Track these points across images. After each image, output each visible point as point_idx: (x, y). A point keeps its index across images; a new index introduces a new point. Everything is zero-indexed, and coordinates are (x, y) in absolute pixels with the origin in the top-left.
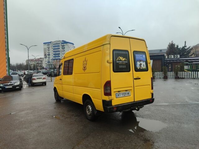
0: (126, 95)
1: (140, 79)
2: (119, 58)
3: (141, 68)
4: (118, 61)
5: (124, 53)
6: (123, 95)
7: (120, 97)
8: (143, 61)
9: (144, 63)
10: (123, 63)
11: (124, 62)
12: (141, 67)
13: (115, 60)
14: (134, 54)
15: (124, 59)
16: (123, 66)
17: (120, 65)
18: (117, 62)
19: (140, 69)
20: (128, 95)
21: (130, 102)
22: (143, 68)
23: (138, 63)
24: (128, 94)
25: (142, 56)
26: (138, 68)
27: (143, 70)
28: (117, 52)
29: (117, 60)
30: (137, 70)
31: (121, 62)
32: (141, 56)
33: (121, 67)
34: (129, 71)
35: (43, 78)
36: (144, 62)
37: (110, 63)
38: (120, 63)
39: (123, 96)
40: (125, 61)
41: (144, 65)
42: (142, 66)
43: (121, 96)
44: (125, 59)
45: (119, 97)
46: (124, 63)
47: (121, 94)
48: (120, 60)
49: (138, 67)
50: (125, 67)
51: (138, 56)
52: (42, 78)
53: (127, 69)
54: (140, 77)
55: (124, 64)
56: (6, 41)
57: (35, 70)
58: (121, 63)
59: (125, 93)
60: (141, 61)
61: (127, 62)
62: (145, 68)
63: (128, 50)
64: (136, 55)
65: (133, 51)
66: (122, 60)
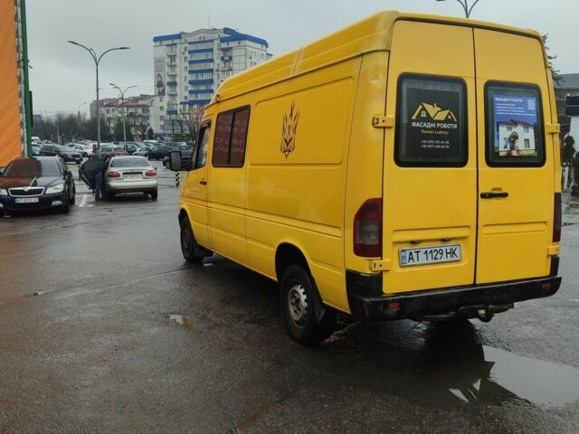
0: (444, 259)
1: (505, 195)
2: (424, 109)
3: (514, 153)
4: (419, 119)
5: (447, 88)
6: (430, 256)
7: (416, 262)
8: (526, 126)
9: (530, 134)
10: (439, 129)
11: (445, 126)
13: (405, 120)
14: (490, 93)
15: (442, 115)
16: (438, 142)
17: (428, 137)
18: (414, 124)
19: (509, 156)
20: (449, 259)
21: (455, 287)
22: (524, 153)
23: (504, 133)
24: (453, 253)
25: (525, 105)
26: (501, 154)
27: (523, 161)
28: (416, 85)
29: (414, 117)
30: (494, 160)
31: (429, 125)
32: (518, 104)
33: (428, 144)
34: (462, 163)
35: (147, 174)
36: (531, 131)
37: (384, 128)
38: (425, 129)
39: (430, 261)
40: (446, 121)
41: (527, 141)
42: (520, 144)
43: (422, 259)
45: (411, 263)
46: (444, 130)
47: (421, 255)
48: (429, 119)
49: (502, 146)
50: (446, 145)
51: (504, 104)
52: (144, 172)
53: (455, 155)
54: (504, 191)
55: (441, 132)
56: (17, 31)
57: (123, 140)
58: (432, 129)
59: (438, 249)
60: (515, 123)
61: (455, 126)
62: (533, 152)
63: (465, 79)
64: (496, 99)
65: (485, 81)
66: (435, 118)
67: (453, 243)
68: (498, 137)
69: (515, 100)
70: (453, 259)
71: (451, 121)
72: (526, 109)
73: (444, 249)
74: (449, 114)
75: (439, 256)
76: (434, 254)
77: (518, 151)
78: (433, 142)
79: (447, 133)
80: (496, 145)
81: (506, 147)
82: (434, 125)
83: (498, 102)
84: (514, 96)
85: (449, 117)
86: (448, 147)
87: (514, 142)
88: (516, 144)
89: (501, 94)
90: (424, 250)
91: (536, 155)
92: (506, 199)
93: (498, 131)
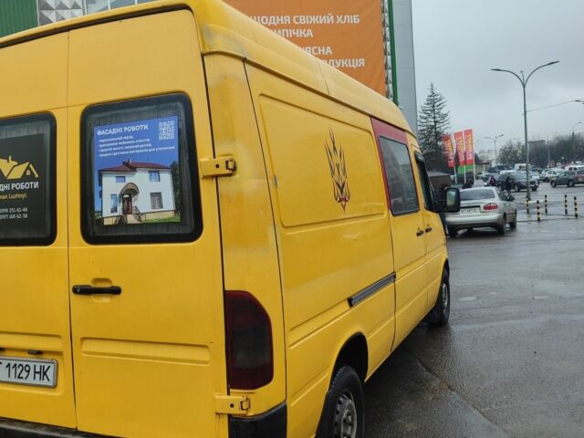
0: (30, 380)
1: (116, 291)
3: (131, 219)
6: (13, 371)
8: (155, 169)
9: (165, 184)
10: (15, 191)
11: (22, 186)
12: (127, 211)
15: (18, 172)
16: (12, 210)
19: (121, 223)
20: (37, 381)
22: (152, 218)
23: (111, 186)
24: (44, 373)
25: (153, 134)
26: (107, 222)
27: (149, 231)
30: (94, 231)
31: (3, 187)
32: (137, 135)
33: (1, 214)
34: (49, 239)
35: (485, 208)
36: (166, 178)
39: (13, 379)
40: (24, 178)
41: (157, 196)
42: (142, 203)
44: (26, 165)
46: (21, 191)
47: (3, 367)
48: (3, 179)
49: (108, 209)
50: (22, 213)
52: (482, 206)
53: (38, 229)
54: (115, 283)
55: (16, 196)
58: (6, 192)
59: (24, 364)
60: (131, 168)
61: (36, 185)
62: (171, 215)
63: (53, 111)
64: (99, 133)
65: (81, 108)
66: (9, 178)
67: (48, 357)
68: (101, 195)
69: (133, 128)
70: (42, 383)
71: (32, 178)
72: (156, 142)
73: (32, 365)
74: (28, 168)
75: (24, 374)
76: (19, 370)
77: (139, 215)
78: (6, 210)
79: (24, 196)
80: (97, 208)
81: (114, 210)
82: (7, 187)
83: (103, 137)
84: (129, 123)
85: (28, 173)
86: (26, 216)
87: (129, 200)
88: (134, 204)
89: (105, 122)
90: (7, 363)
91: (178, 219)
92: (117, 297)
93: (101, 184)
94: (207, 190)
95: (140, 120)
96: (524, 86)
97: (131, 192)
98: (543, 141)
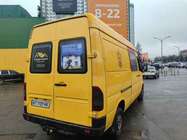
0: (43, 106)
1: (65, 85)
2: (38, 54)
3: (70, 68)
4: (37, 58)
6: (39, 104)
7: (35, 105)
8: (76, 56)
9: (79, 59)
10: (42, 60)
11: (44, 59)
12: (69, 66)
13: (33, 58)
16: (41, 65)
17: (38, 63)
18: (35, 60)
19: (67, 69)
20: (45, 107)
22: (75, 68)
23: (65, 60)
24: (47, 105)
25: (76, 47)
26: (64, 68)
27: (74, 71)
29: (35, 58)
30: (60, 70)
31: (39, 59)
33: (38, 66)
34: (49, 72)
36: (79, 58)
38: (38, 61)
39: (39, 106)
40: (44, 57)
41: (76, 62)
42: (73, 64)
43: (37, 104)
44: (45, 54)
46: (43, 60)
47: (37, 103)
48: (39, 57)
49: (64, 65)
51: (66, 48)
53: (47, 70)
54: (65, 83)
55: (42, 62)
58: (40, 61)
59: (42, 102)
60: (70, 55)
61: (47, 59)
62: (80, 67)
63: (52, 42)
64: (63, 47)
65: (59, 41)
66: (41, 57)
67: (48, 101)
68: (63, 62)
69: (71, 46)
70: (46, 107)
71: (46, 57)
72: (77, 49)
73: (44, 102)
74: (45, 55)
75: (42, 105)
76: (41, 104)
77: (72, 67)
78: (40, 65)
79: (44, 62)
80: (62, 65)
81: (66, 65)
82: (40, 59)
83: (64, 48)
84: (71, 44)
85: (45, 56)
86: (44, 66)
87: (70, 63)
88: (71, 64)
89: (64, 44)
90: (38, 102)
91: (81, 68)
92: (65, 87)
93: (63, 59)
94: (89, 61)
95: (73, 44)
96: (162, 42)
97: (70, 61)
98: (165, 56)
